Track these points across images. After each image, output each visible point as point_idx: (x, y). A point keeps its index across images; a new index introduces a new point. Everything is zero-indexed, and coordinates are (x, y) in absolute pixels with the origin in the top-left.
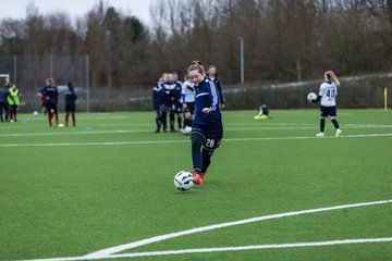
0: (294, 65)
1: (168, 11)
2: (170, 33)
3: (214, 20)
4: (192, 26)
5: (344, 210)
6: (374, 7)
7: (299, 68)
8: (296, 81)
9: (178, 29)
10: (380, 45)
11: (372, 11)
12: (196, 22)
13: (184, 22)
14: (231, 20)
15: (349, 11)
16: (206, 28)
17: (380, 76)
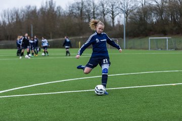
0: (50, 34)
1: (7, 15)
2: (7, 23)
3: (23, 18)
4: (15, 20)
5: (65, 82)
6: (76, 15)
7: (51, 35)
8: (50, 39)
9: (10, 21)
10: (78, 27)
11: (75, 16)
12: (17, 19)
13: (13, 19)
14: (28, 18)
15: (68, 16)
16: (20, 21)
17: (78, 37)
